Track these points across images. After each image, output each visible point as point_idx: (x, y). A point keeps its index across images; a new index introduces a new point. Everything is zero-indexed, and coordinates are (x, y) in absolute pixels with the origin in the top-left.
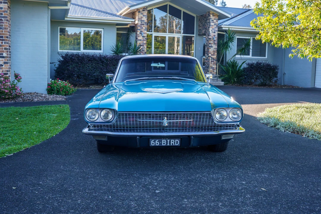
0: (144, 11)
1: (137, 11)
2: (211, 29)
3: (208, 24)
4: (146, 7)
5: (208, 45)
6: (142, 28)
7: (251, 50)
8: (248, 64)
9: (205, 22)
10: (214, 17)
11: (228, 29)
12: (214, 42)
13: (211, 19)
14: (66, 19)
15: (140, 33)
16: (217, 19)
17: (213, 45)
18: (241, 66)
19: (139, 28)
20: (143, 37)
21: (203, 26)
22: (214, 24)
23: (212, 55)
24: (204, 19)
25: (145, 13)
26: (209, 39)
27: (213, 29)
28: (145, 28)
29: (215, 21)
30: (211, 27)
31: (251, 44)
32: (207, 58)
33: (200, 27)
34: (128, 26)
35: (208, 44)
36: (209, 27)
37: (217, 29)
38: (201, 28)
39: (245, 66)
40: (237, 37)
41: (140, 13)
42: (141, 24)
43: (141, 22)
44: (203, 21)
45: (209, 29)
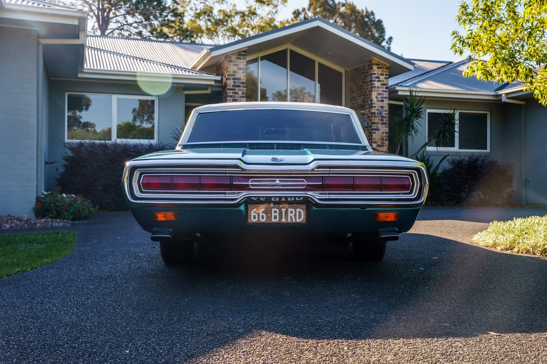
0: (241, 59)
1: (226, 59)
2: (374, 94)
3: (369, 84)
4: (243, 51)
5: (371, 126)
6: (237, 93)
7: (457, 135)
8: (453, 162)
9: (362, 82)
10: (380, 70)
11: (408, 94)
12: (381, 120)
13: (375, 74)
14: (80, 75)
16: (386, 75)
17: (380, 126)
18: (437, 167)
19: (230, 93)
21: (359, 90)
22: (382, 84)
23: (378, 146)
24: (360, 77)
25: (242, 63)
26: (372, 113)
27: (380, 94)
28: (243, 93)
29: (382, 78)
30: (375, 91)
31: (457, 122)
33: (353, 92)
34: (209, 91)
35: (370, 124)
36: (372, 91)
37: (386, 95)
38: (354, 95)
39: (446, 165)
40: (428, 111)
41: (232, 64)
42: (233, 86)
43: (235, 82)
44: (359, 81)
45: (370, 95)
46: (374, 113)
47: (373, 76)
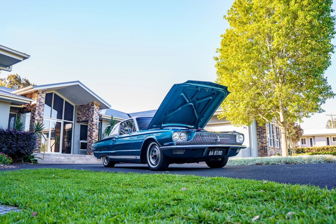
0: (43, 93)
2: (94, 116)
3: (92, 112)
4: (45, 90)
6: (40, 109)
9: (86, 111)
10: (97, 106)
12: (96, 128)
15: (38, 114)
16: (99, 109)
17: (96, 130)
19: (37, 108)
20: (40, 117)
22: (97, 113)
23: (94, 138)
25: (44, 95)
26: (93, 124)
27: (96, 116)
28: (43, 109)
29: (97, 110)
32: (91, 141)
34: (23, 106)
35: (91, 129)
36: (93, 115)
37: (98, 117)
41: (39, 95)
43: (40, 104)
44: (83, 110)
45: (92, 116)
46: (94, 124)
47: (94, 109)
